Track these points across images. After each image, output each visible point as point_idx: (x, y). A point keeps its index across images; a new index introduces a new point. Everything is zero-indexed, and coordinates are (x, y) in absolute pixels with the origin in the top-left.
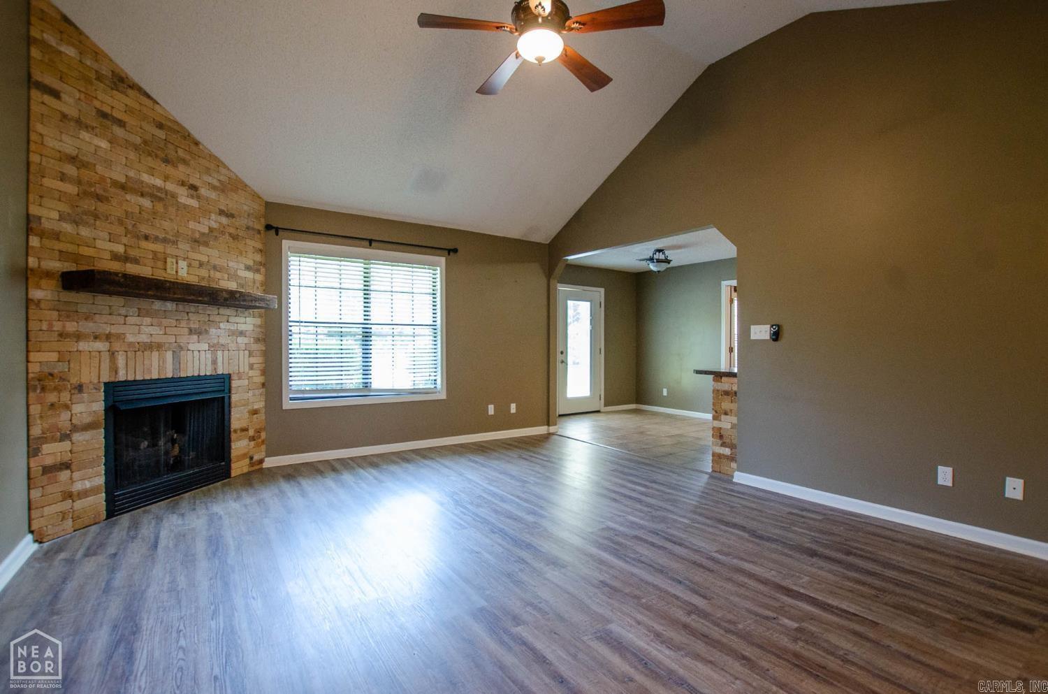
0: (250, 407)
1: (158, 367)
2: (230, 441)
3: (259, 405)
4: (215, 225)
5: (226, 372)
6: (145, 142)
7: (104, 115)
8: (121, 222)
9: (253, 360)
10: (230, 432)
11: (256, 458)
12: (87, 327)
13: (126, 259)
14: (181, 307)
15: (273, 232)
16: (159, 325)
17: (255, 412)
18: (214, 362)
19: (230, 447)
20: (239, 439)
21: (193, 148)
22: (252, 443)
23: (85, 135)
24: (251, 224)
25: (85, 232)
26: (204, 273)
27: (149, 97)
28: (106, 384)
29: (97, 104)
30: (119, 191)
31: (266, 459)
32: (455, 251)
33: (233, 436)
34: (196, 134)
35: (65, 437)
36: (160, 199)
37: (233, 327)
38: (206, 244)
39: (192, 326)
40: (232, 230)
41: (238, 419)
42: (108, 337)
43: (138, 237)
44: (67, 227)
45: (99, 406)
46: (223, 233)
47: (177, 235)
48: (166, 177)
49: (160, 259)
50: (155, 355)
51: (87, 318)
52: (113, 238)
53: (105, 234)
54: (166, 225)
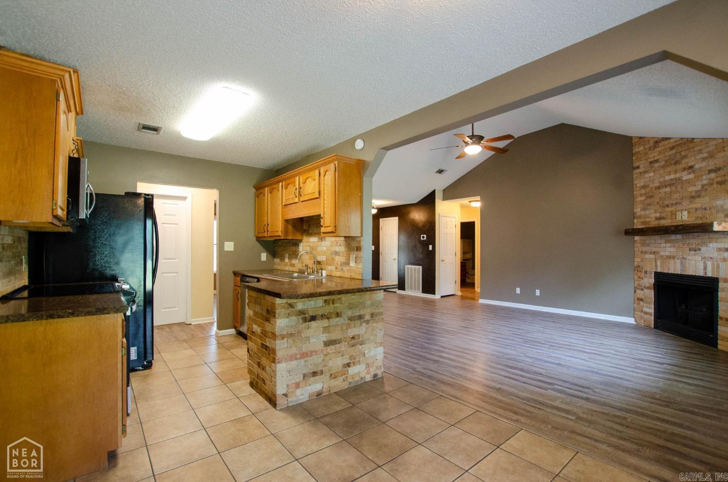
1: (674, 268)
2: (718, 324)
4: (705, 182)
5: (715, 276)
6: (666, 162)
7: (651, 163)
8: (658, 203)
10: (717, 318)
12: (648, 249)
13: (660, 218)
14: (684, 236)
16: (674, 247)
18: (705, 268)
19: (717, 327)
21: (691, 145)
23: (647, 175)
25: (647, 212)
26: (699, 214)
27: (667, 139)
28: (655, 272)
29: (649, 160)
30: (658, 190)
33: (720, 321)
35: (642, 290)
36: (673, 185)
37: (719, 246)
38: (700, 196)
39: (691, 247)
40: (719, 179)
42: (654, 253)
43: (664, 207)
44: (643, 213)
45: (652, 281)
46: (712, 184)
47: (682, 199)
48: (676, 172)
49: (674, 214)
50: (672, 261)
51: (648, 245)
52: (656, 212)
53: (653, 211)
54: (676, 196)
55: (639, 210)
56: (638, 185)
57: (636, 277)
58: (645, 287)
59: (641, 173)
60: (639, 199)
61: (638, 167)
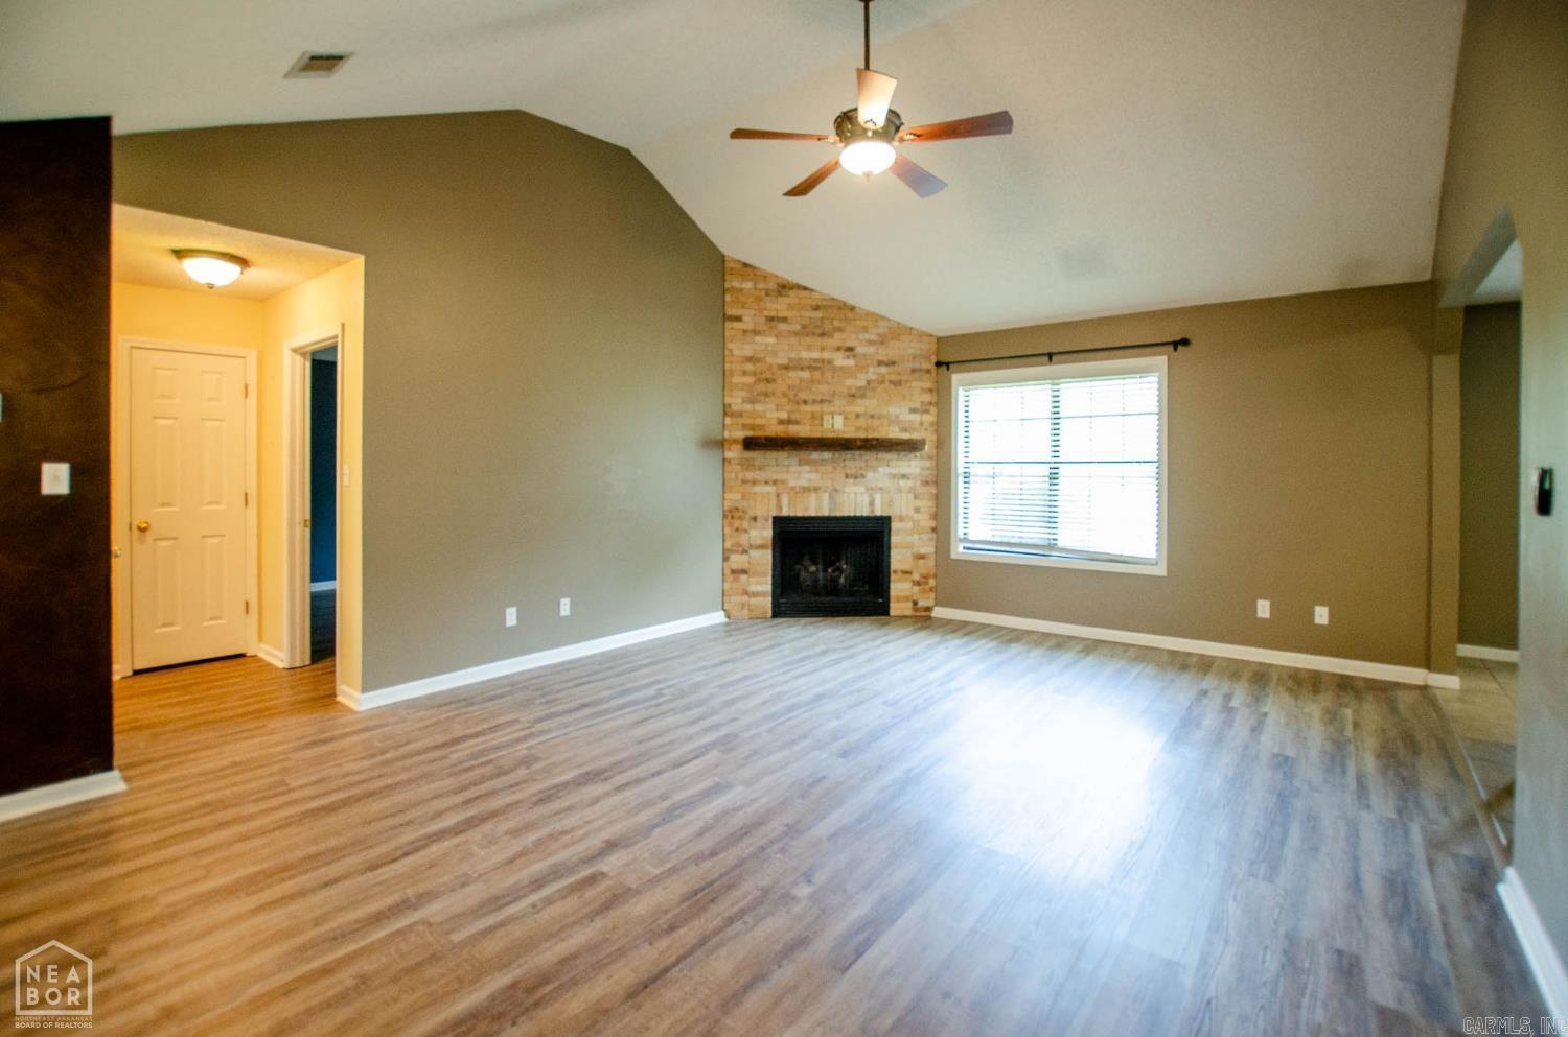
0: (915, 551)
1: (817, 506)
2: (889, 581)
3: (929, 549)
4: (872, 376)
5: (885, 514)
6: (804, 327)
7: (771, 319)
8: (784, 395)
9: (918, 503)
10: (889, 573)
11: (922, 603)
12: (760, 475)
13: (789, 422)
14: (837, 455)
15: (944, 367)
16: (817, 471)
17: (922, 557)
18: (872, 504)
19: (889, 588)
20: (899, 580)
21: (850, 315)
22: (916, 588)
23: (758, 339)
24: (917, 365)
25: (759, 408)
26: (862, 422)
27: (805, 289)
28: (774, 518)
29: (766, 313)
30: (784, 371)
31: (936, 609)
32: (1185, 342)
33: (893, 577)
34: (851, 301)
35: (745, 552)
36: (816, 368)
37: (893, 471)
38: (863, 396)
39: (849, 472)
40: (893, 377)
41: (898, 559)
42: (775, 482)
43: (798, 403)
44: (748, 407)
45: (768, 533)
46: (882, 382)
47: (834, 394)
48: (823, 349)
49: (817, 418)
50: (813, 497)
51: (760, 469)
52: (778, 408)
53: (773, 407)
54: (823, 388)
55: (740, 400)
56: (737, 352)
57: (727, 530)
58: (751, 547)
59: (745, 331)
60: (737, 379)
61: (738, 319)
